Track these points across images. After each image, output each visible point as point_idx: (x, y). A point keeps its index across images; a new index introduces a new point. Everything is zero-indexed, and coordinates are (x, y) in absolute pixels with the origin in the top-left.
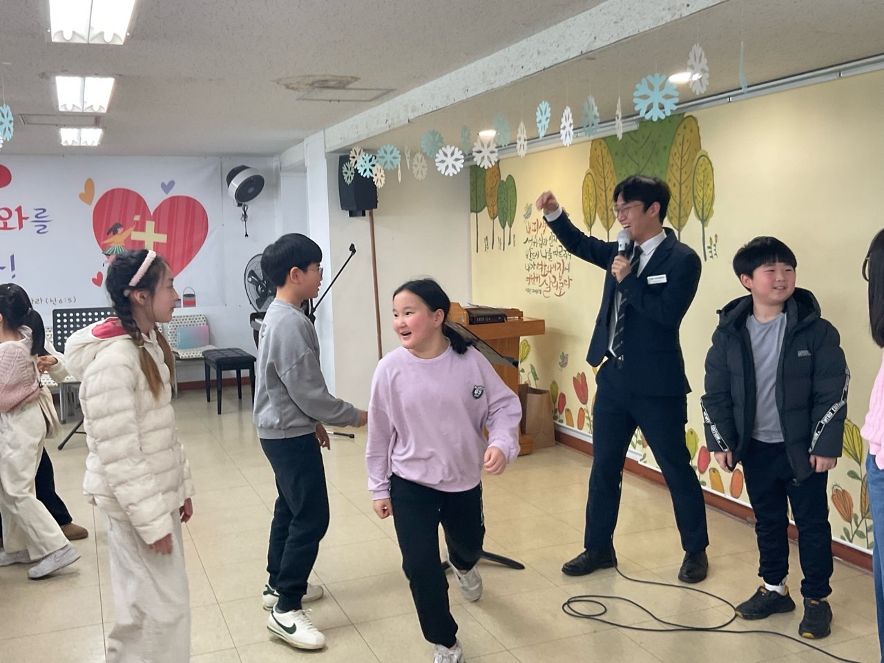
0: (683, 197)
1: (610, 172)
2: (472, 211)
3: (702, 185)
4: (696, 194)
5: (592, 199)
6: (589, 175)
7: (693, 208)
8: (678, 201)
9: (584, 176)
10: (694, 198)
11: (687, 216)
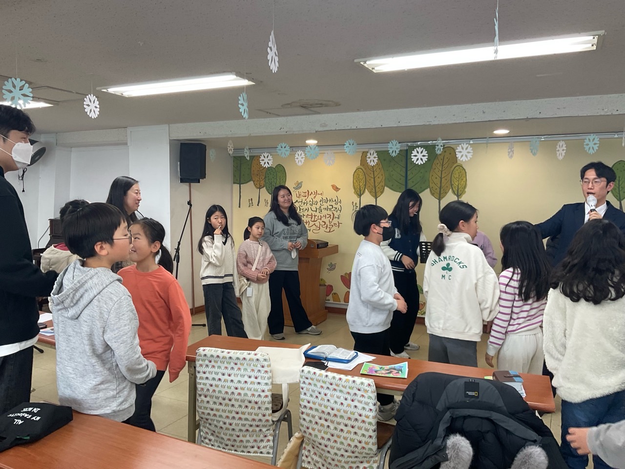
0: (443, 185)
1: (378, 169)
2: (234, 183)
3: (458, 179)
4: (453, 183)
5: (362, 181)
6: (360, 170)
7: (451, 190)
8: (439, 186)
9: (355, 169)
10: (452, 185)
11: (446, 193)
